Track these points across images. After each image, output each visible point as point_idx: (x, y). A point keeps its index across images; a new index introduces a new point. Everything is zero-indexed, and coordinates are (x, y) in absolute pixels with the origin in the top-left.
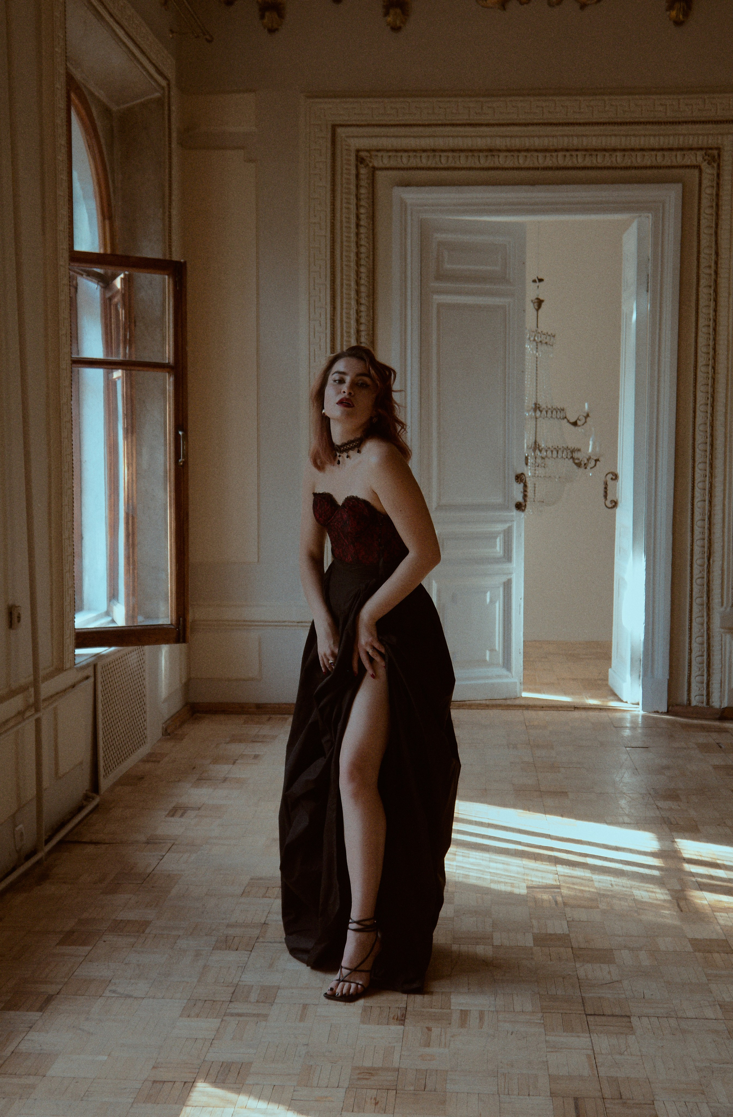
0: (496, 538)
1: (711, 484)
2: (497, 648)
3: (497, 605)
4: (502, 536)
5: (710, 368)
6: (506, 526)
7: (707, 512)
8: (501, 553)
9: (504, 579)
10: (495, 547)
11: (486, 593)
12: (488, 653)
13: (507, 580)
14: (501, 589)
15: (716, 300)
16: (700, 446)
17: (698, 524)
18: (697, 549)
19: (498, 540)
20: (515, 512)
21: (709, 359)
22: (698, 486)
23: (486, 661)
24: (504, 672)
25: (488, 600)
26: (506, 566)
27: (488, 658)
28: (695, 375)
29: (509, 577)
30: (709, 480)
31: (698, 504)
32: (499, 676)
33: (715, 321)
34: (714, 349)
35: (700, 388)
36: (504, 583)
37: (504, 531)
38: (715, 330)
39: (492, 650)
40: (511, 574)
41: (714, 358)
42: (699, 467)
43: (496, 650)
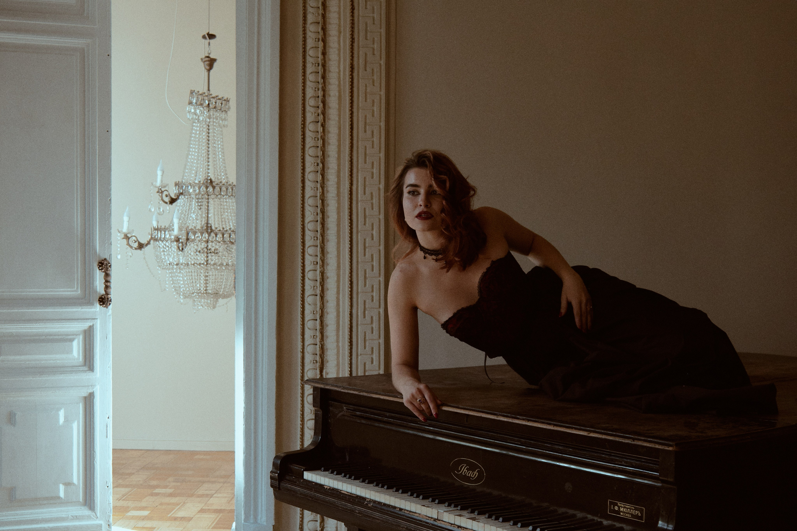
0: (72, 340)
1: (322, 273)
2: (75, 481)
3: (75, 425)
4: (81, 337)
5: (320, 124)
6: (86, 325)
7: (318, 309)
8: (81, 359)
9: (84, 393)
10: (71, 351)
11: (59, 409)
12: (62, 487)
13: (88, 394)
14: (81, 407)
15: (324, 41)
16: (309, 225)
17: (309, 324)
18: (308, 358)
19: (75, 343)
20: (98, 307)
21: (318, 115)
22: (309, 275)
23: (59, 498)
24: (86, 512)
25: (62, 420)
26: (86, 376)
27: (62, 494)
28: (304, 134)
29: (90, 391)
30: (320, 268)
31: (309, 300)
32: (76, 518)
33: (324, 66)
34: (324, 102)
35: (310, 152)
36: (85, 398)
37: (85, 331)
38: (324, 77)
39: (68, 484)
40: (93, 386)
41: (324, 113)
42: (310, 251)
43: (74, 484)
